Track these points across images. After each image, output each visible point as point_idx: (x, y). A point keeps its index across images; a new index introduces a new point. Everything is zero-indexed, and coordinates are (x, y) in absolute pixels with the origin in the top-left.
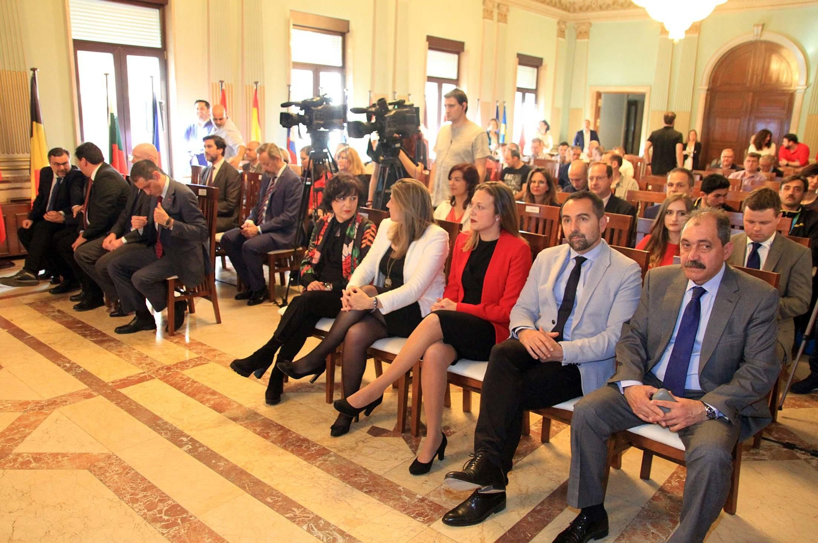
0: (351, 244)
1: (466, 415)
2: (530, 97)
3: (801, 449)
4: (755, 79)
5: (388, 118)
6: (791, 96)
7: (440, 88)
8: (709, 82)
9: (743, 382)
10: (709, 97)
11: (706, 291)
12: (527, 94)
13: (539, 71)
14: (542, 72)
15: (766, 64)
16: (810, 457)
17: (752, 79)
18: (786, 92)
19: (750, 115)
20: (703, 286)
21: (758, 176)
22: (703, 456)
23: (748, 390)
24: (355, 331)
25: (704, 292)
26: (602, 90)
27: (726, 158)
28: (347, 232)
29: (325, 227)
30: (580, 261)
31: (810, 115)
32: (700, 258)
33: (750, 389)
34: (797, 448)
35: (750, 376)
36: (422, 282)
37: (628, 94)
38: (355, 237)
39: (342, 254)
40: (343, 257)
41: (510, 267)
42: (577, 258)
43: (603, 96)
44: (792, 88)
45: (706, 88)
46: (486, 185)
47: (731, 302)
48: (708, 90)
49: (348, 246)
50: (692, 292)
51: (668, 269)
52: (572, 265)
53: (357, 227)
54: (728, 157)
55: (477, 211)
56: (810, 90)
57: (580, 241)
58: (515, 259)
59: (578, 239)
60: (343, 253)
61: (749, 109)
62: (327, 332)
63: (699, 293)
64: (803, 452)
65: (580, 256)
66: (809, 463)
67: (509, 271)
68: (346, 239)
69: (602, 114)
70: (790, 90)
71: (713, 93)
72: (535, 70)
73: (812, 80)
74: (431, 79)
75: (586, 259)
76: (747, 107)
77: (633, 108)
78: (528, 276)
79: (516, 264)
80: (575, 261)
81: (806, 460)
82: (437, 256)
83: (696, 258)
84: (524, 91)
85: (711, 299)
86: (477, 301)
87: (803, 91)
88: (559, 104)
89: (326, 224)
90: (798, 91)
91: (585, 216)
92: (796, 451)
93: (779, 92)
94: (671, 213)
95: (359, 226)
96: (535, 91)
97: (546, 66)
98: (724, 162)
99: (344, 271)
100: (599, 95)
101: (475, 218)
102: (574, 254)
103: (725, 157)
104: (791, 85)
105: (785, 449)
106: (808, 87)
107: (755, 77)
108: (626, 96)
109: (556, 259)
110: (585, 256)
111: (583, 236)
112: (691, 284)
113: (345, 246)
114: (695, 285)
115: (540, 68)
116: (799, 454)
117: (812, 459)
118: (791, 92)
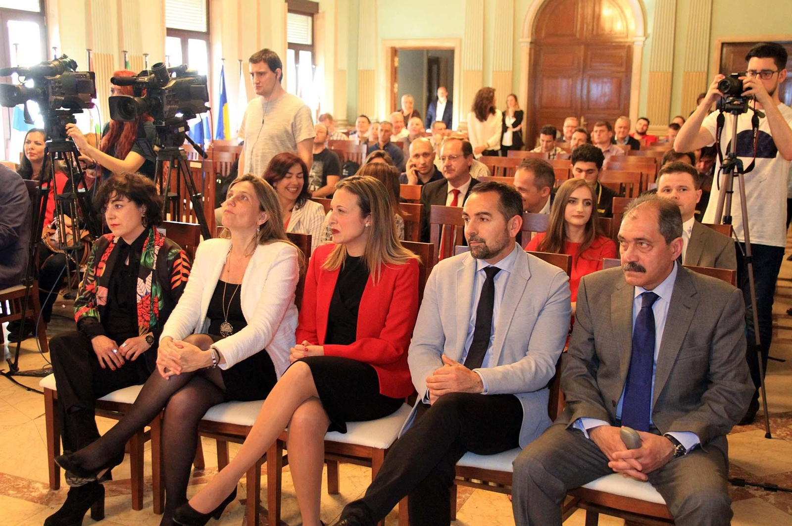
0: (149, 278)
1: (334, 498)
2: (305, 55)
3: (753, 485)
4: (585, 29)
5: (167, 91)
6: (629, 49)
7: (184, 44)
8: (532, 34)
9: (716, 407)
10: (533, 51)
11: (658, 296)
12: (301, 53)
13: (315, 19)
14: (318, 23)
15: (597, 9)
16: (765, 493)
17: (582, 28)
18: (622, 44)
19: (583, 74)
20: (654, 291)
21: (613, 150)
22: (699, 507)
23: (721, 417)
24: (181, 400)
25: (656, 297)
26: (398, 45)
27: (570, 129)
28: (142, 260)
29: (109, 251)
30: (492, 272)
31: (652, 73)
32: (638, 259)
33: (726, 416)
34: (748, 484)
35: (723, 400)
36: (271, 319)
37: (428, 50)
38: (154, 268)
39: (136, 293)
40: (139, 298)
41: (394, 288)
42: (486, 269)
43: (399, 53)
44: (629, 40)
45: (529, 40)
46: (346, 182)
47: (689, 308)
48: (531, 43)
49: (145, 282)
50: (641, 300)
51: (607, 273)
52: (482, 278)
53: (157, 252)
54: (572, 127)
55: (338, 217)
56: (650, 40)
57: (478, 246)
58: (401, 278)
59: (477, 245)
60: (138, 291)
61: (581, 66)
62: (129, 405)
63: (650, 299)
64: (756, 488)
65: (491, 266)
66: (767, 500)
67: (393, 294)
68: (139, 271)
69: (399, 76)
70: (626, 42)
71: (537, 47)
72: (310, 19)
73: (650, 30)
74: (171, 32)
75: (498, 270)
76: (579, 64)
77: (435, 68)
78: (422, 298)
79: (403, 284)
80: (484, 273)
81: (761, 496)
82: (286, 281)
83: (633, 259)
84: (296, 47)
85: (666, 307)
86: (350, 339)
87: (642, 43)
88: (344, 65)
89: (112, 245)
90: (636, 43)
91: (485, 216)
92: (748, 488)
93: (614, 44)
94: (573, 201)
95: (160, 251)
96: (311, 48)
97: (324, 13)
98: (567, 133)
99: (140, 318)
100: (395, 52)
101: (337, 227)
102: (482, 264)
103: (568, 126)
104: (627, 37)
105: (735, 487)
106: (646, 38)
107: (585, 26)
108: (425, 54)
109: (460, 273)
110: (497, 265)
111: (483, 241)
112: (639, 291)
113: (140, 281)
114: (644, 291)
115: (315, 16)
116: (752, 490)
117: (767, 495)
118: (629, 44)
